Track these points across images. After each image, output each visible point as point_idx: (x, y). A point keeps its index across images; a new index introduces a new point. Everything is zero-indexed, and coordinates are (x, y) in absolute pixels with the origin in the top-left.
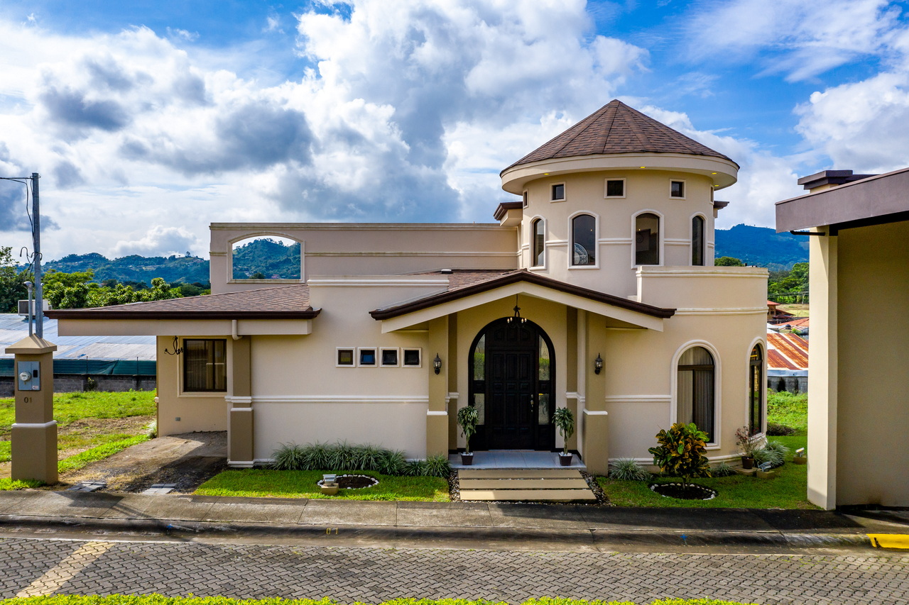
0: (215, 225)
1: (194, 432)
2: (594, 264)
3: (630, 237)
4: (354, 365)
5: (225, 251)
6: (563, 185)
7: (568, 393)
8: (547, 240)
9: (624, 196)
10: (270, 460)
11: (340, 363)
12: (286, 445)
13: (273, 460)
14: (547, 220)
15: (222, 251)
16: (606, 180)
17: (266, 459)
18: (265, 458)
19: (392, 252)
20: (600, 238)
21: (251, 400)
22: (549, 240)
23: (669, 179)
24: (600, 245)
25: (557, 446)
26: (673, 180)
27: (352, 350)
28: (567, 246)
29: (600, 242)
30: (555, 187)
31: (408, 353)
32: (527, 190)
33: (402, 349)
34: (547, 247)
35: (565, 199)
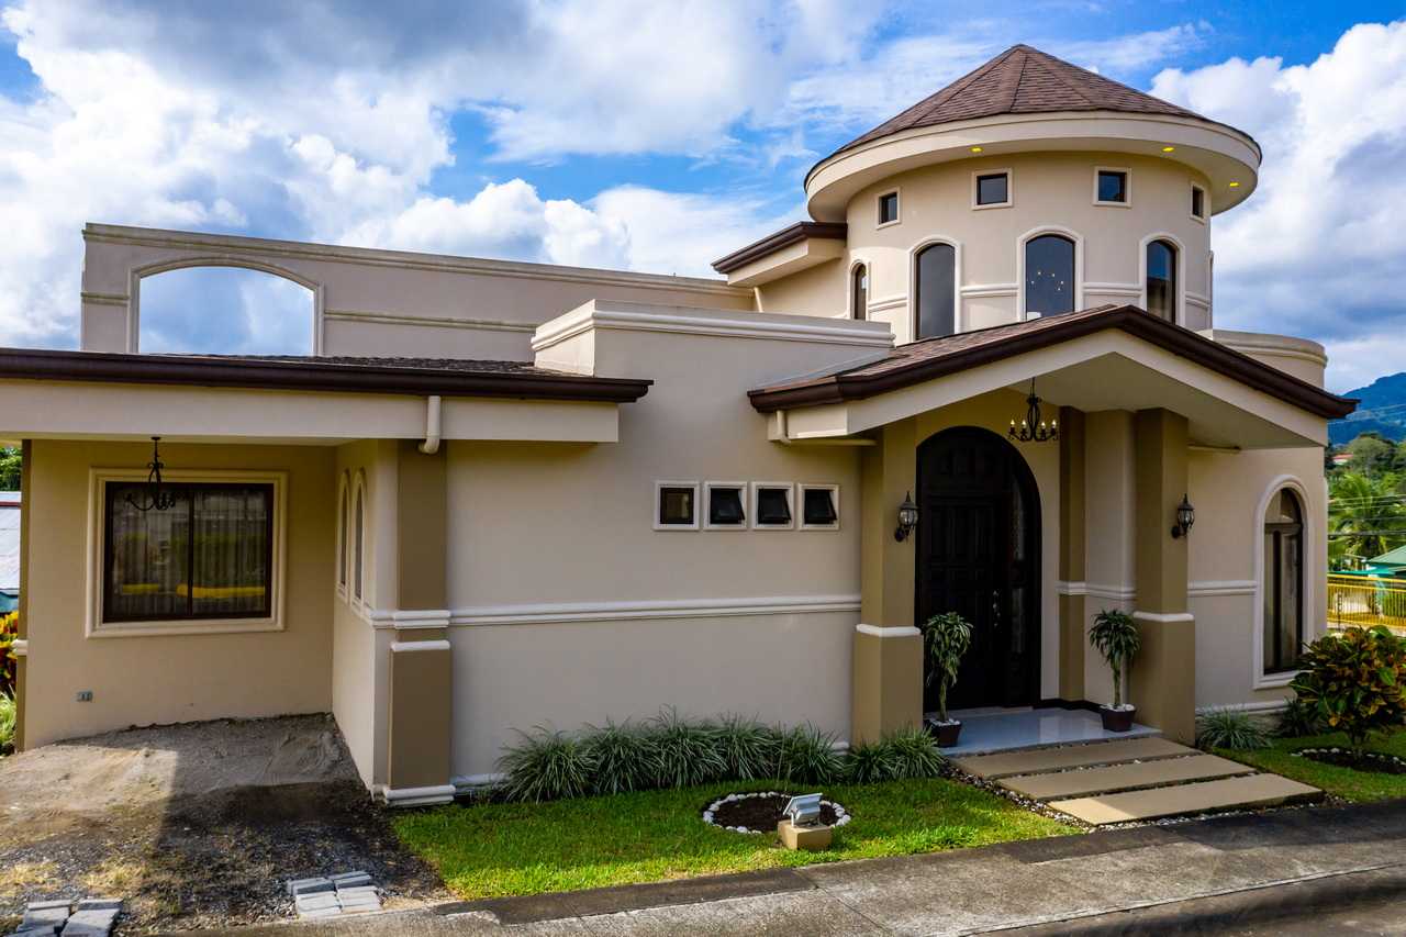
0: (96, 230)
1: (133, 728)
4: (695, 526)
5: (122, 294)
6: (1005, 175)
7: (1062, 584)
9: (1128, 203)
10: (494, 777)
11: (664, 520)
12: (531, 732)
13: (501, 776)
14: (962, 246)
15: (115, 292)
16: (1097, 169)
17: (484, 775)
18: (481, 773)
20: (1085, 281)
21: (448, 619)
22: (968, 285)
23: (1190, 181)
24: (1085, 295)
25: (1044, 696)
26: (1193, 184)
27: (693, 489)
28: (1015, 295)
29: (1085, 288)
30: (980, 179)
31: (809, 494)
32: (897, 189)
33: (800, 486)
34: (963, 299)
35: (1010, 203)
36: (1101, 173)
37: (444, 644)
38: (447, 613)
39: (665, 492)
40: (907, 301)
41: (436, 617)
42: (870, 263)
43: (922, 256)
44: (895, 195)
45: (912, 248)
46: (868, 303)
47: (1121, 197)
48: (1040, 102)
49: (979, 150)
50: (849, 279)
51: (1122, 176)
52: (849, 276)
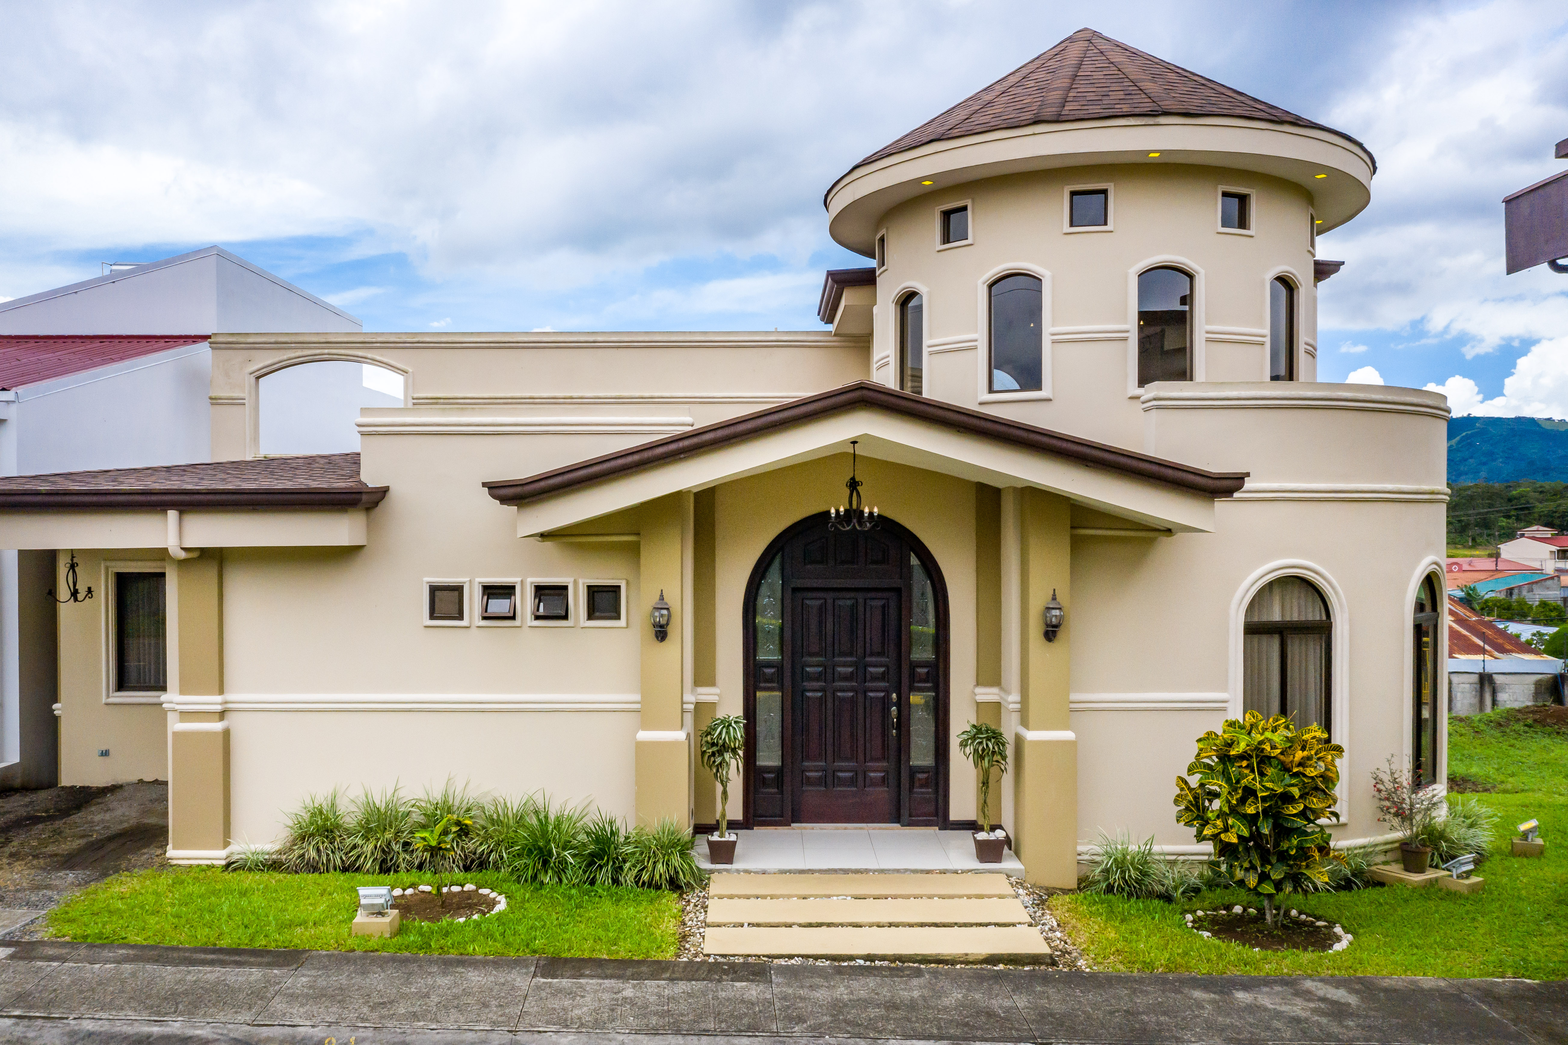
1: (141, 782)
2: (1041, 389)
3: (1126, 322)
4: (465, 623)
5: (242, 395)
7: (979, 690)
8: (929, 338)
9: (1110, 225)
11: (432, 617)
14: (929, 294)
15: (235, 394)
16: (1068, 189)
21: (221, 704)
22: (934, 339)
23: (1216, 186)
25: (953, 816)
27: (462, 587)
29: (1053, 334)
31: (593, 591)
32: (885, 231)
33: (581, 582)
35: (970, 240)
36: (1074, 194)
37: (217, 726)
38: (219, 698)
39: (434, 590)
40: (981, 342)
41: (212, 701)
43: (907, 306)
44: (884, 237)
45: (892, 298)
46: (926, 342)
49: (928, 182)
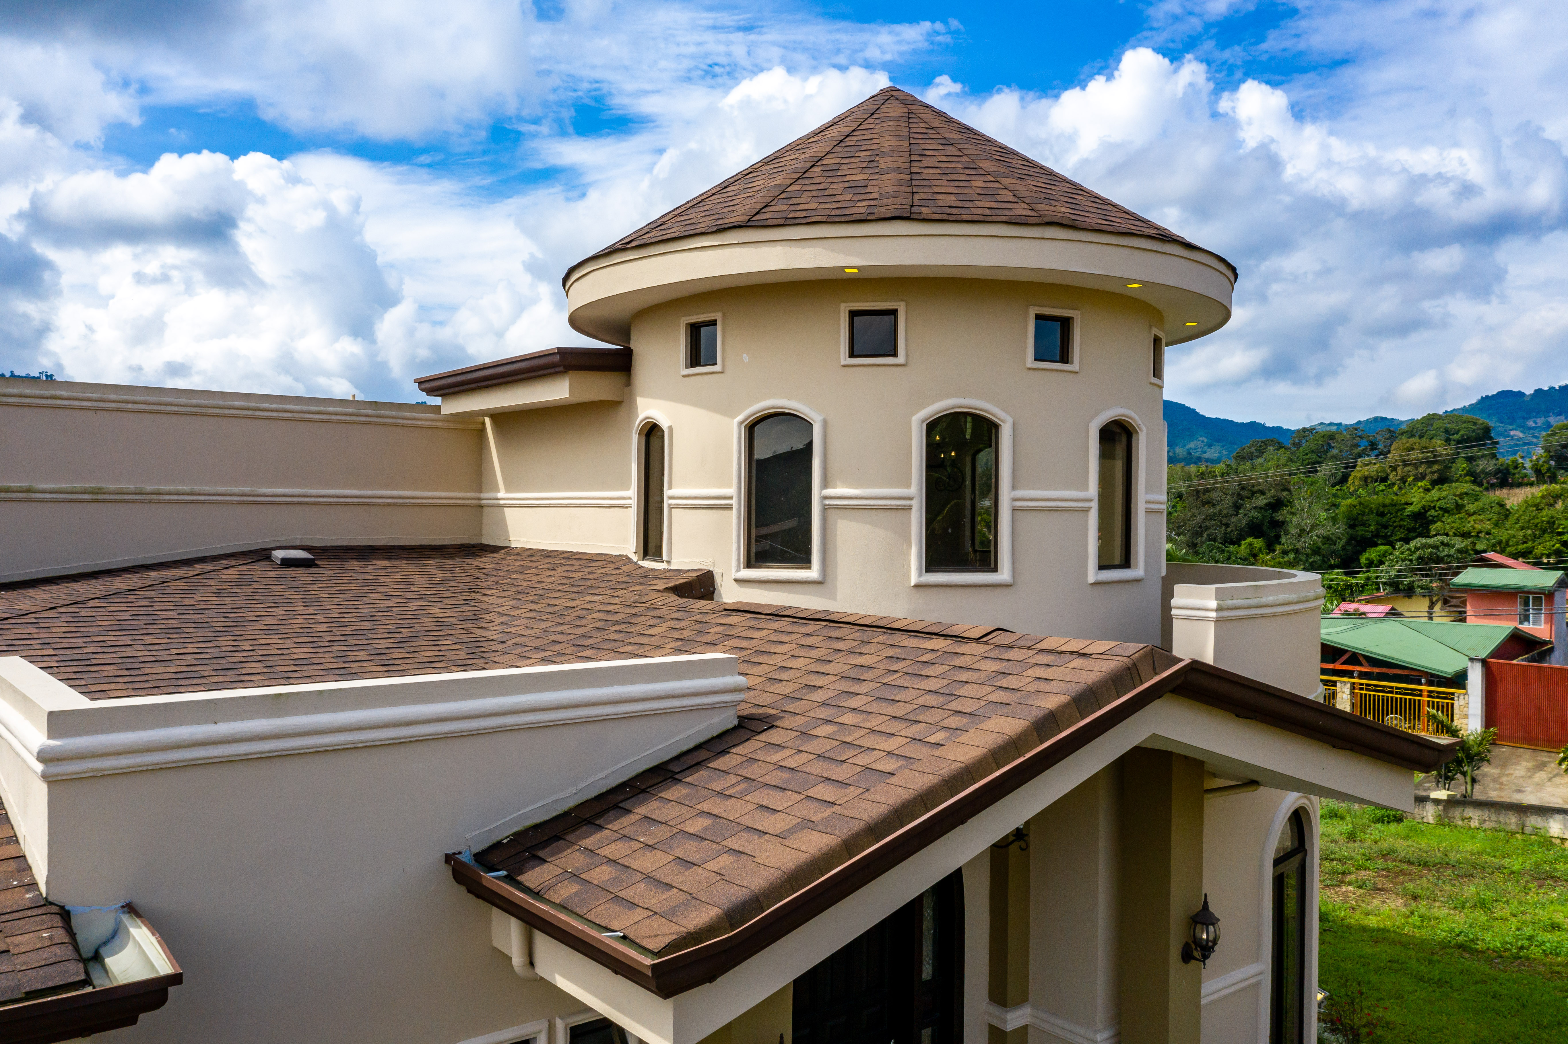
2: (995, 570)
3: (1086, 489)
6: (894, 312)
8: (825, 484)
9: (1075, 366)
14: (825, 423)
16: (1033, 311)
19: (63, 486)
20: (1014, 488)
22: (835, 487)
23: (1150, 326)
24: (1015, 510)
26: (1155, 331)
28: (909, 508)
29: (1015, 500)
30: (853, 314)
32: (718, 316)
34: (825, 509)
35: (901, 359)
36: (1038, 317)
40: (734, 502)
42: (670, 428)
43: (756, 428)
44: (713, 323)
45: (740, 418)
46: (667, 493)
47: (1065, 358)
48: (952, 200)
49: (856, 271)
50: (635, 443)
51: (1066, 324)
52: (635, 438)
